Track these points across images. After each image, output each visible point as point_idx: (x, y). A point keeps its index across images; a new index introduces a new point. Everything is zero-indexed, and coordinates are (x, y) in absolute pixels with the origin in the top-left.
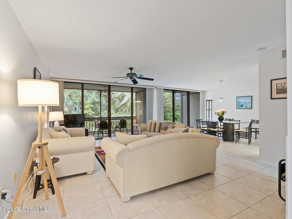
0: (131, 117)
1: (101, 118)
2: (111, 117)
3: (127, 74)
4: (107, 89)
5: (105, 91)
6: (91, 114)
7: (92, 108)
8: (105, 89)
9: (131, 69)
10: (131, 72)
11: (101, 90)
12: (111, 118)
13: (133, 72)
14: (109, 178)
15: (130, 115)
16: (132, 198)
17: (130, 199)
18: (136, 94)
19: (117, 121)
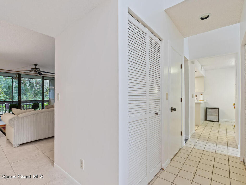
0: (42, 101)
1: (12, 101)
2: (22, 100)
3: (32, 69)
4: (18, 76)
5: (16, 78)
6: (3, 98)
7: (5, 92)
8: (17, 77)
9: (36, 65)
10: (36, 67)
11: (12, 76)
12: (22, 102)
13: (37, 67)
14: (8, 140)
15: (41, 99)
16: (21, 145)
17: (19, 145)
18: (50, 81)
19: (30, 104)
